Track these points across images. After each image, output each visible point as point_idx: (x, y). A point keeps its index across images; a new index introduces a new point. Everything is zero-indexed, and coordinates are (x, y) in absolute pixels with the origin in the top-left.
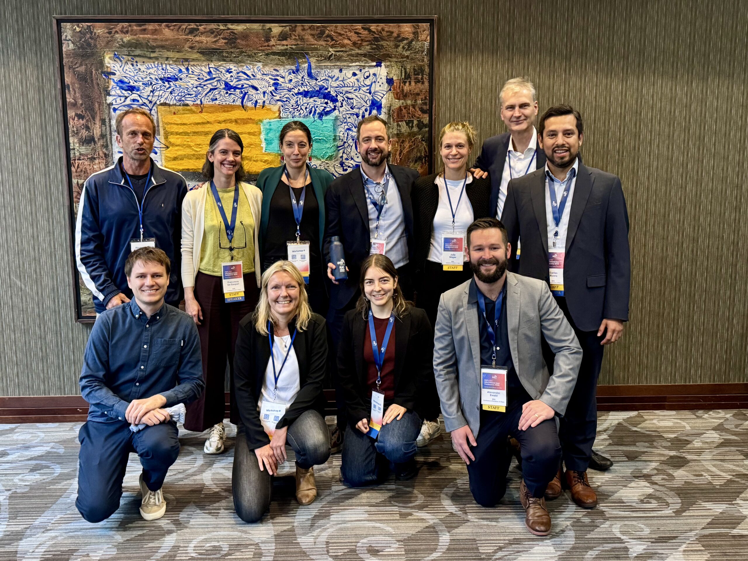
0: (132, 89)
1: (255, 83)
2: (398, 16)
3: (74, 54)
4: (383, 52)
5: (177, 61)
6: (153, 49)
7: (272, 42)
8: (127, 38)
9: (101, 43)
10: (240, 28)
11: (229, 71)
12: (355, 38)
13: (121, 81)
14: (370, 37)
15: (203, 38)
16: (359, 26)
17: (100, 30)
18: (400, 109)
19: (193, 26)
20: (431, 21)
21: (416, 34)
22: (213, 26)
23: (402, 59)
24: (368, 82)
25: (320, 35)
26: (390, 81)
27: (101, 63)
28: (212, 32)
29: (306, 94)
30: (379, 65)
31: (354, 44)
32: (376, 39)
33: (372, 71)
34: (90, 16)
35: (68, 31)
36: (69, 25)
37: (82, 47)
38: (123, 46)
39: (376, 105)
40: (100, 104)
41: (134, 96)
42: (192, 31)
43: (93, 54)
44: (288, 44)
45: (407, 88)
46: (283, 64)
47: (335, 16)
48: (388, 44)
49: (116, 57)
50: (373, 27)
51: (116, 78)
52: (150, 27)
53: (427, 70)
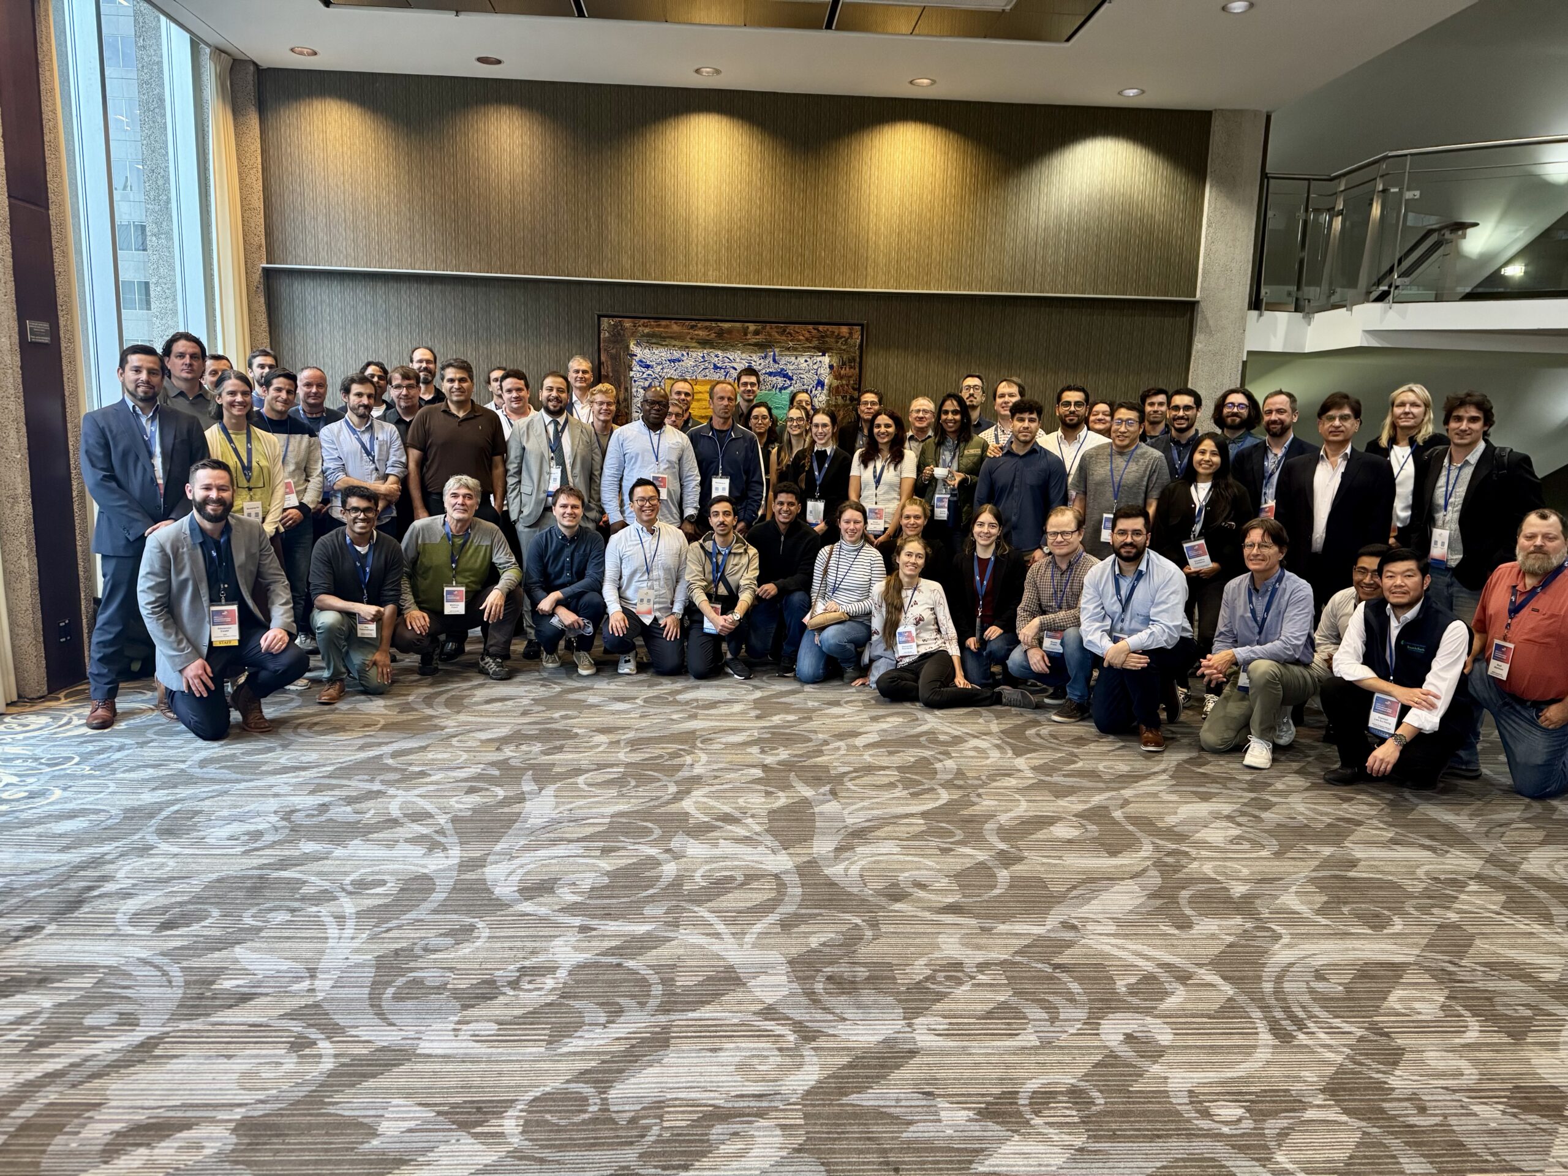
0: (648, 367)
1: (735, 365)
2: (838, 320)
3: (608, 340)
4: (827, 346)
5: (681, 348)
6: (664, 338)
7: (749, 336)
8: (647, 330)
9: (628, 333)
10: (726, 325)
11: (717, 356)
12: (807, 335)
13: (641, 361)
14: (819, 335)
15: (701, 333)
16: (810, 327)
17: (628, 324)
18: (838, 387)
19: (693, 323)
20: (862, 325)
21: (851, 334)
22: (708, 324)
23: (840, 352)
24: (815, 367)
25: (783, 332)
26: (831, 367)
27: (628, 347)
28: (706, 328)
29: (770, 374)
30: (824, 355)
31: (807, 339)
32: (822, 337)
33: (819, 359)
34: (621, 314)
35: (605, 323)
36: (606, 319)
37: (614, 335)
38: (643, 336)
39: (821, 384)
40: (625, 377)
41: (649, 372)
42: (692, 327)
43: (622, 341)
44: (760, 338)
45: (843, 372)
46: (755, 352)
47: (793, 319)
48: (831, 341)
49: (638, 344)
50: (821, 328)
51: (637, 359)
52: (663, 323)
53: (858, 360)
